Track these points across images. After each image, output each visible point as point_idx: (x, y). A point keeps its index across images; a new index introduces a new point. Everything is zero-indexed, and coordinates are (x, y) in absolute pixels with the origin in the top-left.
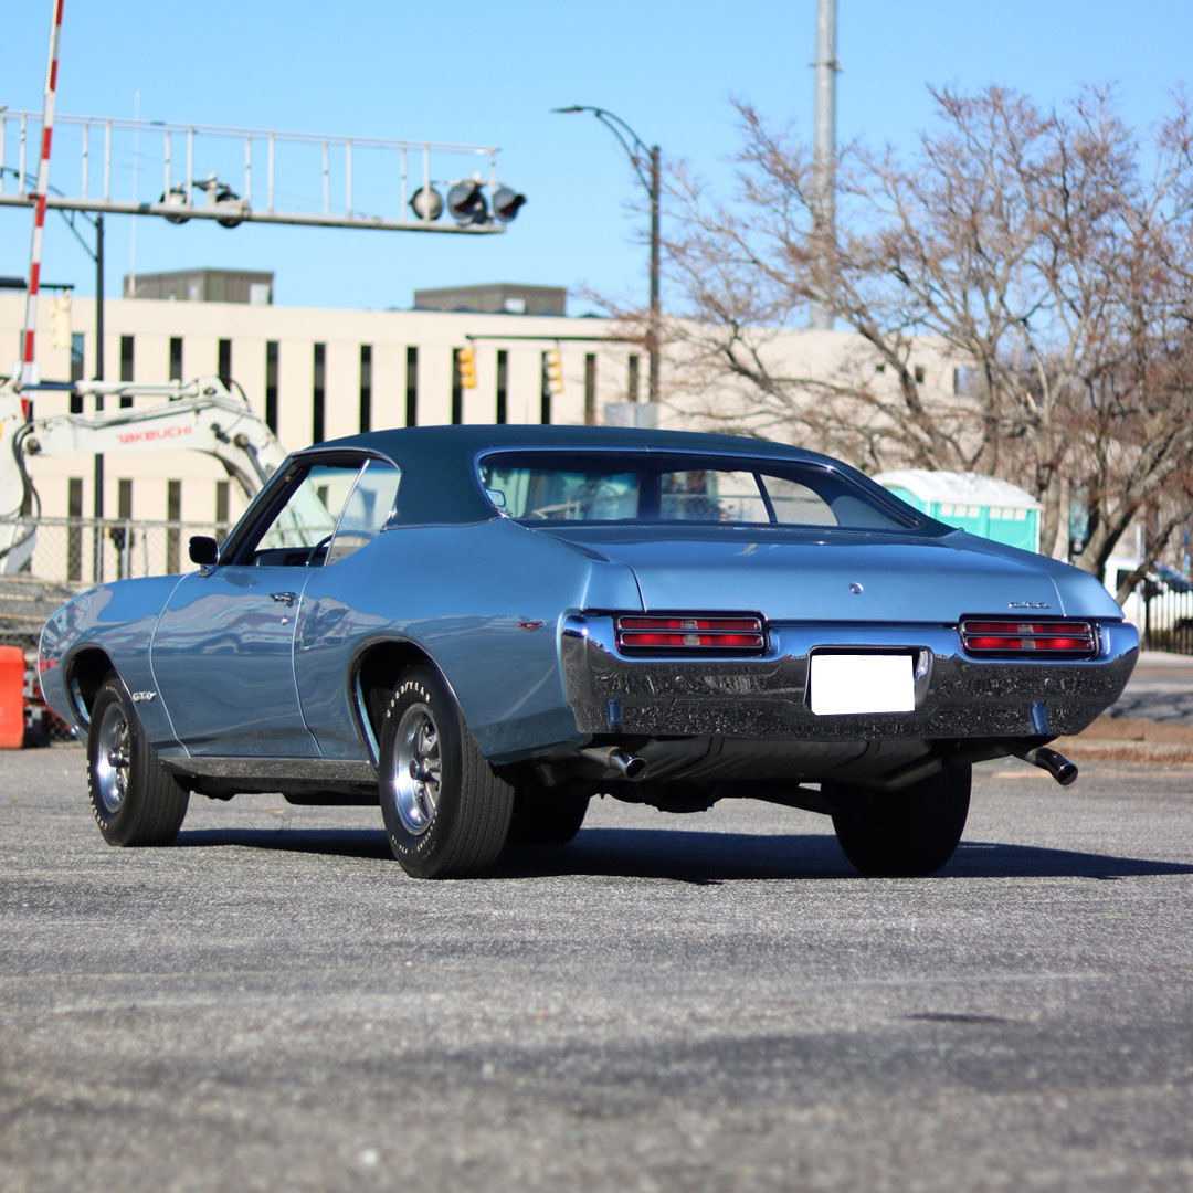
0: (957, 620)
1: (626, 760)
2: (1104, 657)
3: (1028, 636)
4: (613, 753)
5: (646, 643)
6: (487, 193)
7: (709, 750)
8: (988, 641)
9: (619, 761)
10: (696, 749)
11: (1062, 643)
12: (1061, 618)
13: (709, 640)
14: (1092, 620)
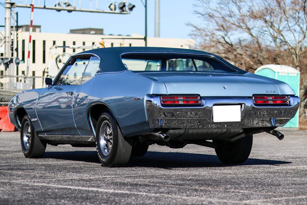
0: (252, 96)
1: (164, 135)
2: (290, 106)
3: (270, 100)
4: (160, 133)
5: (168, 103)
6: (127, 4)
7: (185, 132)
8: (260, 101)
9: (161, 135)
10: (182, 131)
11: (279, 102)
12: (279, 95)
13: (186, 102)
14: (287, 95)
